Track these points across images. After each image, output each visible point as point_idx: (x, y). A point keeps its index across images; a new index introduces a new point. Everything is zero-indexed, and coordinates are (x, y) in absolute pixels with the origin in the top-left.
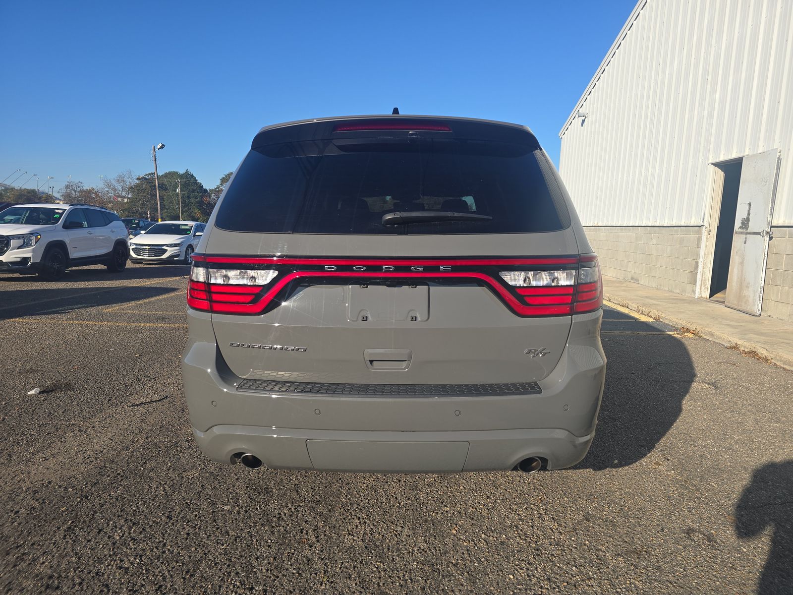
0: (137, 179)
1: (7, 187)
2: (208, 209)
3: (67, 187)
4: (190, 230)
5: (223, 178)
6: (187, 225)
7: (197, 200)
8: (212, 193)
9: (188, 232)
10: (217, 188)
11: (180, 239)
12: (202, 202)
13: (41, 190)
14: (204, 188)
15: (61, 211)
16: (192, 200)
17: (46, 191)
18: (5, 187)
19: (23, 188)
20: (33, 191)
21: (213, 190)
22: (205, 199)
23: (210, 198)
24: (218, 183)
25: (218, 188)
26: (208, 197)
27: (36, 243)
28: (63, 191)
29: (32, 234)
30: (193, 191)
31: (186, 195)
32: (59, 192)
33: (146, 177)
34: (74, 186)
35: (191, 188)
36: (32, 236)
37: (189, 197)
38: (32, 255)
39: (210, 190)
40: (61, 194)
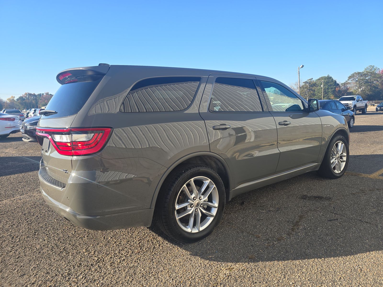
0: (304, 83)
2: (338, 94)
5: (350, 76)
7: (332, 90)
12: (335, 90)
14: (337, 83)
16: (330, 90)
21: (343, 83)
22: (337, 89)
24: (347, 79)
25: (346, 82)
26: (339, 88)
30: (331, 85)
31: (327, 88)
33: (308, 81)
35: (329, 84)
37: (328, 89)
39: (341, 84)
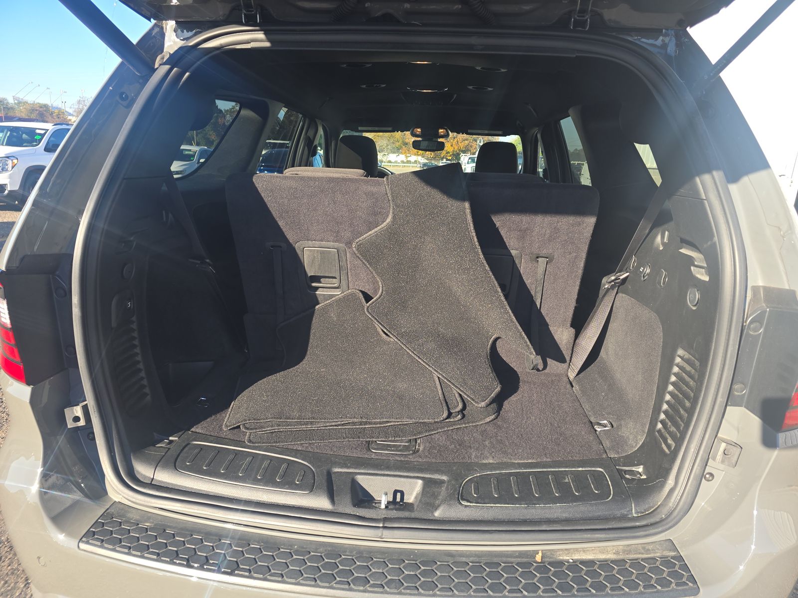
1: (21, 100)
3: (79, 102)
4: (194, 156)
6: (190, 150)
8: (227, 114)
9: (192, 159)
10: (232, 109)
11: (182, 166)
12: (217, 123)
13: (55, 105)
14: (219, 108)
15: (43, 132)
17: (60, 106)
18: (18, 100)
19: (37, 101)
20: (46, 106)
21: (228, 110)
22: (220, 120)
23: (225, 119)
26: (223, 118)
27: (13, 168)
28: (75, 107)
29: (8, 157)
32: (71, 108)
34: (86, 101)
36: (7, 159)
38: (10, 182)
39: (225, 110)
40: (73, 110)
